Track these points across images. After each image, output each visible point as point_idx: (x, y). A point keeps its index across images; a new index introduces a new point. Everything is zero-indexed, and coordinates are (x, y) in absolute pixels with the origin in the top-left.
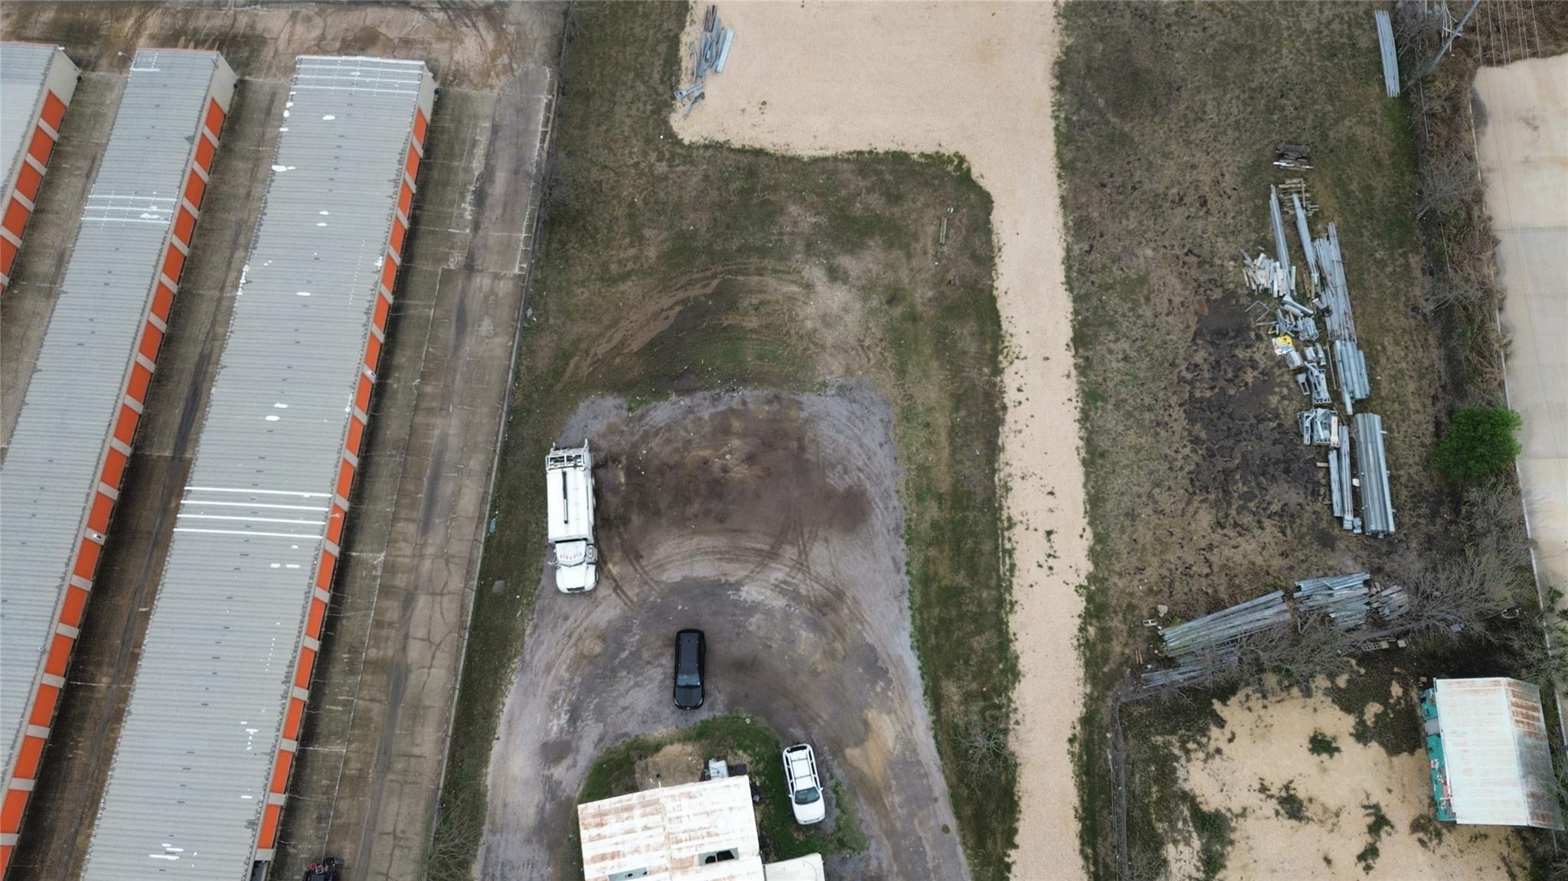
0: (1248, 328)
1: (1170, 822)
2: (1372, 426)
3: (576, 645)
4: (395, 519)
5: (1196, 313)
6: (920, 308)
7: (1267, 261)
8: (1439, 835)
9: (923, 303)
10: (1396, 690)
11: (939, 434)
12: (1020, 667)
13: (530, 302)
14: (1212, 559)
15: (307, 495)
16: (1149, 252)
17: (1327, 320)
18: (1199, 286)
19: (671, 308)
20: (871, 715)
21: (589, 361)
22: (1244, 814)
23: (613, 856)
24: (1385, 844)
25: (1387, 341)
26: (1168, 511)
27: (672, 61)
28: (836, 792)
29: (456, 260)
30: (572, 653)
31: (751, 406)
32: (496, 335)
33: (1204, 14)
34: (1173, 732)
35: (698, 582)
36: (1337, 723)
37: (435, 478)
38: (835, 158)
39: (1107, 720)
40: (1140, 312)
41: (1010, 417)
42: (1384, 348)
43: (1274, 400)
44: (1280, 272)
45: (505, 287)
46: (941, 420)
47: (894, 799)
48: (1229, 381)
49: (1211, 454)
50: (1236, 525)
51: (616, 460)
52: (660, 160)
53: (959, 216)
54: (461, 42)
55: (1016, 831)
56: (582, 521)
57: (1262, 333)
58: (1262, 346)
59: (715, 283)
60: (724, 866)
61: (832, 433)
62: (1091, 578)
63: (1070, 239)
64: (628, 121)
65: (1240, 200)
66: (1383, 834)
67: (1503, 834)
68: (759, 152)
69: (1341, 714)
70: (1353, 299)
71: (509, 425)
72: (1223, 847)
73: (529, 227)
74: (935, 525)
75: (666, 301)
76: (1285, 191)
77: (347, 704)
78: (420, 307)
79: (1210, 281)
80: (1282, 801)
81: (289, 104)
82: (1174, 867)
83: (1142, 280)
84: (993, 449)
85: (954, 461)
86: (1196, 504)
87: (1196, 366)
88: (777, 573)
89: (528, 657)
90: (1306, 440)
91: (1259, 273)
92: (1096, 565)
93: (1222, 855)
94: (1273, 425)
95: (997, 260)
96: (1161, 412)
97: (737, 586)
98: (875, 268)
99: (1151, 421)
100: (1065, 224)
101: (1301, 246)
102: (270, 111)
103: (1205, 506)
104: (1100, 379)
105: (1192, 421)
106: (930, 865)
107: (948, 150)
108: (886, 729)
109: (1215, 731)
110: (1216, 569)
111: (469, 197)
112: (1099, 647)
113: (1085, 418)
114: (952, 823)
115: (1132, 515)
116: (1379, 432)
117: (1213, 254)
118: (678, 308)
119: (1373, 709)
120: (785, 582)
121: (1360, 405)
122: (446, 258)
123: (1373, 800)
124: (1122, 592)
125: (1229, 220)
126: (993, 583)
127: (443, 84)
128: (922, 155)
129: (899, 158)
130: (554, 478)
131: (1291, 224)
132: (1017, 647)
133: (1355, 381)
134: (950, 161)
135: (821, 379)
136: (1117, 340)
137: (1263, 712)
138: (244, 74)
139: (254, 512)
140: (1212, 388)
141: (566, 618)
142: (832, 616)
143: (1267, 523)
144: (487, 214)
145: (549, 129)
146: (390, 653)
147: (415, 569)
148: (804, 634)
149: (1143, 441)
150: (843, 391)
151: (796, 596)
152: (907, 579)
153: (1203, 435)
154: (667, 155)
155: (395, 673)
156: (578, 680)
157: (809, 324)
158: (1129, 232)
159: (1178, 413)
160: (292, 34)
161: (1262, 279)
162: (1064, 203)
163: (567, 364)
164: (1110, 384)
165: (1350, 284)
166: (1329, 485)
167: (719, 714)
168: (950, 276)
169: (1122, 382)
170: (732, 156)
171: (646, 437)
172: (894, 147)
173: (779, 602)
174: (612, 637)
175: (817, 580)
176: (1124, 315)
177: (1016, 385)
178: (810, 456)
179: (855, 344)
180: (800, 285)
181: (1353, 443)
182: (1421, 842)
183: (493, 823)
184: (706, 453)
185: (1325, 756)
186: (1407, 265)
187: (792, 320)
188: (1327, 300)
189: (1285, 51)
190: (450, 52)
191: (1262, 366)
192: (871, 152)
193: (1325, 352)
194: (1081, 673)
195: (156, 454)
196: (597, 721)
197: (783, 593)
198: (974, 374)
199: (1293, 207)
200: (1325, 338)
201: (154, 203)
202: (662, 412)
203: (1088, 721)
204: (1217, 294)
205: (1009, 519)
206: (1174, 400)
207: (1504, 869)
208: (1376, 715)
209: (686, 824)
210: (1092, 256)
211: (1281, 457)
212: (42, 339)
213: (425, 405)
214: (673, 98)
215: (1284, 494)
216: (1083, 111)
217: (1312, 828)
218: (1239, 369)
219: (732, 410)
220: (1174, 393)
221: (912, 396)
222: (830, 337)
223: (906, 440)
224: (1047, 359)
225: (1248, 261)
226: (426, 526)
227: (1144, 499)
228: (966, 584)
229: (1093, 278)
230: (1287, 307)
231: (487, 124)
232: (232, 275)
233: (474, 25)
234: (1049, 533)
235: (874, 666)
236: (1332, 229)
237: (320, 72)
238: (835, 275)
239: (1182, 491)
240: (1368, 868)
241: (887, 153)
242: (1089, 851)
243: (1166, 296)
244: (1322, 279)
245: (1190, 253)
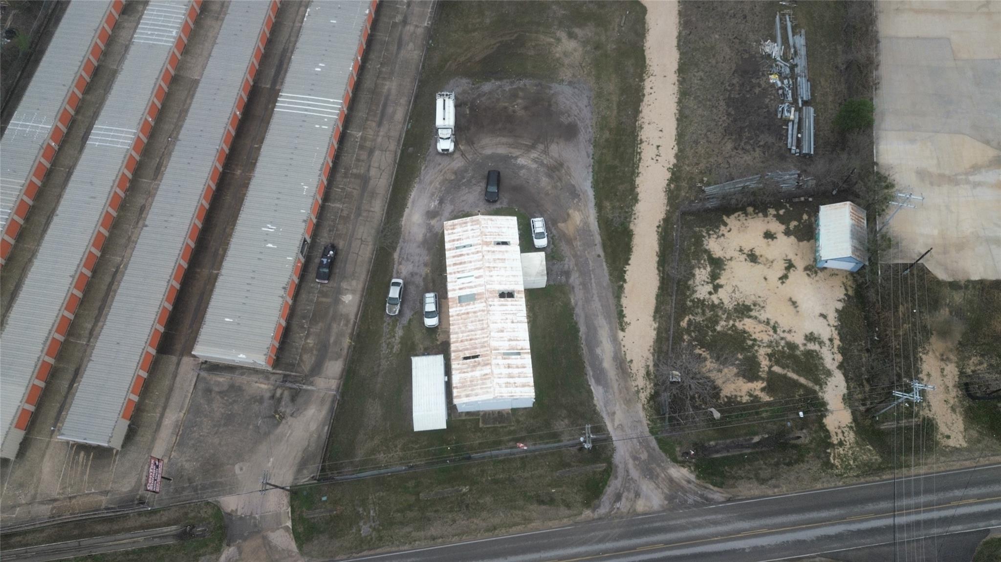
0: (759, 71)
1: (698, 260)
2: (810, 113)
3: (443, 175)
4: (367, 119)
5: (736, 63)
6: (609, 52)
7: (771, 43)
8: (816, 273)
9: (611, 50)
10: (805, 217)
11: (613, 104)
12: (639, 198)
13: (431, 37)
14: (730, 162)
15: (332, 100)
16: (717, 36)
17: (796, 69)
18: (739, 52)
19: (495, 44)
20: (571, 211)
21: (456, 63)
22: (731, 259)
23: (458, 240)
24: (792, 274)
25: (822, 80)
26: (713, 142)
28: (552, 238)
29: (398, 18)
30: (441, 178)
31: (528, 87)
32: (415, 50)
34: (703, 227)
35: (499, 155)
36: (777, 227)
37: (385, 106)
39: (675, 221)
40: (710, 60)
41: (646, 99)
42: (820, 82)
43: (767, 101)
44: (776, 48)
45: (420, 31)
46: (615, 98)
47: (578, 244)
48: (748, 91)
49: (735, 120)
50: (743, 149)
51: (466, 104)
53: (631, 15)
55: (629, 259)
56: (451, 121)
57: (765, 73)
58: (764, 79)
59: (516, 35)
60: (504, 247)
61: (564, 100)
62: (674, 165)
63: (681, 28)
65: (762, 17)
66: (791, 270)
67: (845, 275)
69: (780, 224)
70: (809, 62)
71: (419, 87)
72: (720, 271)
73: (433, 8)
74: (607, 140)
75: (493, 41)
76: (784, 14)
77: (342, 189)
78: (381, 36)
79: (744, 50)
80: (748, 255)
82: (697, 277)
83: (712, 48)
84: (637, 112)
85: (618, 115)
86: (726, 140)
87: (733, 84)
88: (534, 154)
89: (422, 178)
90: (779, 116)
91: (767, 47)
92: (678, 161)
93: (719, 274)
94: (765, 110)
95: (647, 35)
96: (715, 101)
97: (516, 158)
98: (590, 35)
99: (710, 105)
100: (680, 22)
101: (788, 38)
103: (730, 140)
104: (689, 87)
105: (728, 106)
106: (591, 269)
108: (577, 217)
109: (722, 228)
110: (731, 165)
112: (675, 193)
113: (680, 102)
114: (602, 254)
115: (696, 142)
116: (812, 115)
117: (747, 39)
118: (498, 45)
119: (793, 224)
120: (538, 158)
121: (805, 103)
122: (395, 17)
123: (789, 258)
124: (688, 172)
125: (756, 25)
126: (631, 165)
130: (439, 102)
131: (784, 28)
132: (638, 190)
133: (805, 92)
135: (561, 78)
136: (698, 72)
137: (745, 222)
139: (309, 105)
140: (739, 94)
141: (440, 164)
142: (557, 173)
143: (757, 149)
146: (362, 172)
147: (375, 140)
148: (544, 179)
149: (705, 113)
150: (570, 83)
151: (542, 164)
152: (592, 161)
153: (733, 113)
155: (365, 180)
156: (443, 188)
157: (557, 55)
158: (709, 27)
159: (722, 103)
161: (767, 50)
162: (680, 13)
163: (446, 63)
164: (693, 89)
165: (808, 55)
166: (787, 136)
167: (504, 206)
168: (624, 40)
169: (699, 88)
171: (479, 96)
173: (534, 166)
174: (459, 174)
175: (552, 158)
176: (702, 61)
177: (650, 86)
178: (554, 108)
179: (578, 64)
180: (555, 39)
181: (800, 119)
182: (808, 275)
183: (404, 239)
184: (506, 104)
185: (770, 240)
186: (836, 49)
187: (549, 52)
188: (797, 61)
191: (763, 86)
193: (793, 82)
194: (666, 201)
195: (263, 86)
196: (451, 204)
197: (536, 162)
198: (631, 80)
199: (786, 21)
200: (793, 76)
202: (487, 87)
203: (666, 220)
204: (746, 56)
205: (641, 140)
206: (721, 98)
207: (843, 287)
208: (795, 226)
209: (489, 230)
210: (691, 36)
211: (767, 123)
212: (216, 38)
213: (383, 75)
215: (766, 138)
217: (760, 266)
218: (753, 87)
219: (520, 88)
220: (722, 95)
221: (602, 87)
222: (567, 61)
223: (597, 105)
224: (665, 76)
226: (380, 124)
227: (703, 136)
228: (618, 164)
229: (690, 45)
230: (778, 62)
232: (299, 18)
234: (658, 146)
235: (574, 193)
236: (803, 31)
238: (571, 36)
239: (720, 134)
240: (783, 283)
242: (661, 269)
243: (723, 54)
244: (796, 52)
245: (736, 38)
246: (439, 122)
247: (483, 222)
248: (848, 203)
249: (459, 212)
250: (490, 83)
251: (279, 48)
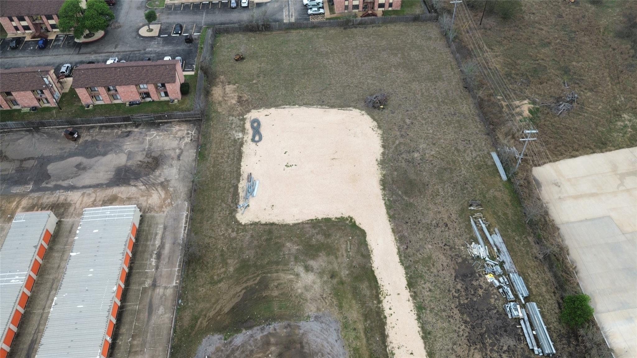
0: (475, 272)
2: (533, 307)
5: (453, 268)
6: (344, 279)
7: (475, 245)
9: (345, 277)
11: (360, 333)
13: (180, 297)
16: (430, 246)
17: (504, 265)
18: (452, 258)
19: (241, 291)
21: (206, 319)
25: (529, 271)
26: (461, 355)
27: (236, 194)
29: (148, 283)
31: (278, 331)
32: (165, 313)
33: (431, 159)
38: (303, 223)
40: (432, 270)
41: (388, 321)
42: (529, 275)
43: (492, 301)
44: (481, 249)
45: (169, 292)
46: (360, 326)
48: (473, 295)
49: (473, 328)
52: (233, 232)
53: (354, 240)
54: (151, 196)
57: (481, 273)
58: (482, 279)
59: (258, 278)
61: (315, 338)
63: (398, 245)
64: (219, 218)
65: (460, 223)
68: (273, 224)
70: (512, 257)
73: (180, 265)
75: (238, 289)
76: (476, 218)
78: (132, 305)
79: (456, 255)
81: (79, 228)
83: (430, 258)
84: (384, 337)
85: (369, 344)
86: (472, 351)
87: (459, 290)
90: (510, 317)
91: (474, 250)
94: (495, 311)
95: (371, 256)
96: (449, 311)
98: (324, 264)
99: (446, 316)
100: (395, 239)
101: (487, 238)
102: (71, 231)
103: (476, 351)
104: (422, 300)
105: (462, 314)
107: (346, 215)
111: (154, 256)
113: (419, 318)
116: (537, 310)
117: (455, 244)
118: (244, 291)
121: (527, 299)
122: (144, 283)
125: (458, 231)
127: (144, 212)
128: (336, 218)
129: (327, 220)
131: (481, 230)
133: (522, 289)
134: (347, 219)
135: (307, 314)
136: (425, 283)
138: (61, 218)
140: (467, 299)
144: (162, 262)
145: (187, 225)
149: (444, 325)
150: (317, 318)
153: (468, 319)
154: (236, 229)
157: (299, 291)
158: (421, 239)
159: (456, 311)
160: (82, 201)
161: (475, 252)
162: (393, 231)
163: (197, 322)
164: (426, 302)
165: (509, 250)
166: (524, 335)
168: (354, 264)
169: (431, 300)
170: (262, 227)
171: (233, 351)
172: (325, 217)
176: (426, 273)
177: (388, 307)
178: (306, 350)
179: (319, 297)
180: (294, 275)
181: (528, 316)
184: (260, 355)
186: (528, 241)
187: (292, 290)
188: (502, 258)
189: (462, 169)
190: (147, 200)
191: (484, 287)
192: (316, 219)
193: (507, 278)
198: (370, 304)
199: (480, 224)
200: (506, 273)
201: (17, 275)
202: (239, 339)
204: (460, 260)
206: (453, 306)
210: (409, 250)
211: (501, 325)
213: (134, 350)
214: (237, 208)
215: (507, 341)
216: (394, 196)
218: (476, 290)
219: (270, 333)
220: (452, 303)
221: (346, 317)
222: (309, 295)
223: (347, 337)
224: (399, 294)
225: (468, 246)
227: (451, 351)
229: (410, 259)
230: (488, 262)
231: (162, 226)
232: (49, 302)
233: (157, 190)
236: (497, 230)
237: (93, 214)
238: (308, 269)
239: (465, 345)
241: (322, 219)
243: (440, 263)
244: (498, 250)
245: (445, 245)
250: (242, 334)
251: (27, 339)
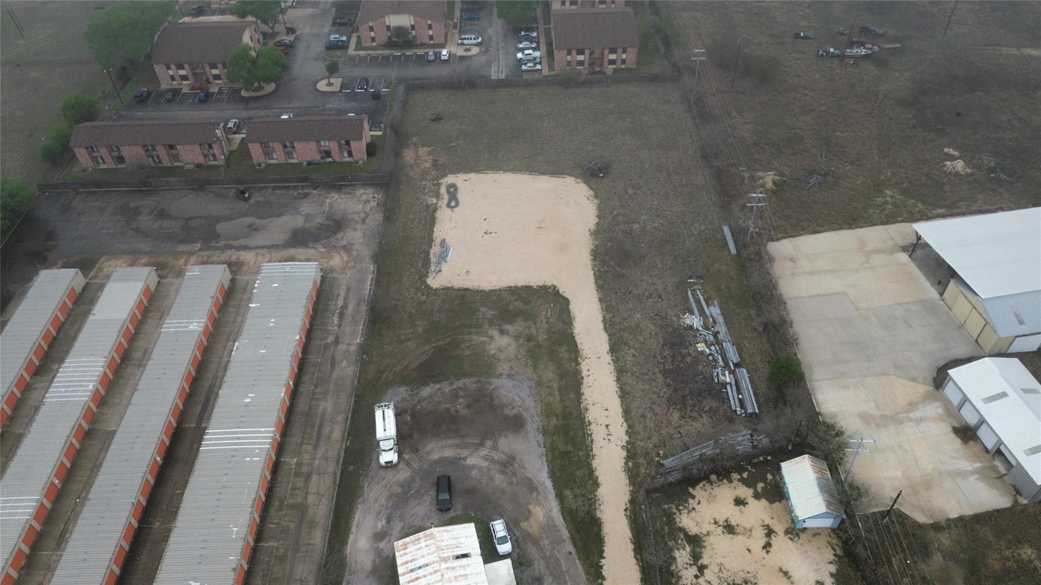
0: (686, 341)
1: (675, 540)
2: (743, 373)
3: (389, 489)
4: (302, 444)
5: (662, 337)
6: (541, 342)
7: (689, 316)
8: (798, 535)
9: (542, 341)
10: (769, 477)
11: (554, 391)
12: (599, 481)
13: (364, 353)
14: (681, 431)
15: (263, 430)
16: (639, 316)
17: (719, 336)
19: (429, 350)
20: (531, 507)
21: (392, 373)
22: (708, 534)
23: (412, 561)
24: (775, 541)
25: (746, 342)
26: (659, 413)
27: (427, 262)
28: (516, 541)
29: (330, 339)
30: (387, 493)
31: (468, 385)
32: (349, 367)
33: (652, 231)
34: (672, 503)
35: (446, 459)
36: (745, 492)
37: (321, 426)
38: (500, 290)
39: (641, 500)
40: (638, 338)
41: (585, 381)
42: (745, 345)
43: (700, 368)
44: (695, 319)
45: (353, 348)
46: (555, 385)
47: (545, 543)
48: (680, 361)
49: (676, 390)
50: (690, 417)
51: (405, 411)
52: (422, 295)
53: (555, 308)
54: (333, 259)
55: (603, 551)
56: (392, 431)
57: (692, 343)
58: (692, 348)
59: (449, 339)
60: (464, 561)
61: (506, 393)
62: (628, 443)
63: (604, 313)
64: (408, 282)
65: (675, 295)
66: (773, 537)
67: (827, 533)
68: (467, 290)
69: (747, 489)
70: (728, 328)
71: (356, 402)
72: (701, 549)
73: (364, 324)
74: (555, 427)
75: (427, 348)
76: (694, 290)
77: (277, 524)
78: (314, 358)
79: (667, 325)
80: (725, 527)
81: (258, 282)
82: (679, 560)
83: (637, 326)
84: (579, 394)
85: (562, 401)
86: (671, 410)
87: (665, 357)
88: (484, 452)
89: (366, 496)
90: (716, 380)
91: (687, 320)
92: (630, 437)
93: (701, 553)
94: (701, 377)
95: (573, 322)
96: (652, 375)
97: (465, 458)
98: (520, 329)
99: (648, 379)
100: (602, 308)
101: (704, 310)
102: (248, 288)
103: (675, 410)
104: (624, 365)
105: (666, 378)
106: (564, 570)
107: (549, 284)
108: (539, 513)
109: (691, 501)
110: (683, 435)
111: (336, 315)
112: (635, 471)
113: (618, 380)
114: (573, 550)
115: (643, 416)
116: (746, 375)
117: (667, 314)
118: (432, 350)
119: (760, 486)
120: (487, 455)
121: (737, 365)
122: (326, 338)
123: (766, 523)
124: (643, 447)
125: (672, 302)
126: (584, 448)
127: (325, 273)
128: (538, 286)
129: (528, 288)
130: (378, 414)
131: (698, 302)
132: (597, 473)
133: (733, 355)
134: (550, 287)
135: (499, 372)
136: (629, 350)
137: (711, 491)
138: (234, 276)
139: (239, 438)
140: (673, 365)
141: (384, 478)
142: (510, 468)
143: (704, 415)
144: (345, 321)
145: (373, 287)
146: (299, 500)
147: (311, 464)
148: (497, 476)
149: (645, 387)
150: (509, 376)
151: (493, 461)
152: (544, 449)
153: (671, 383)
154: (426, 293)
155: (301, 510)
156: (390, 504)
157: (493, 352)
158: (629, 309)
159: (659, 375)
160: (256, 260)
161: (688, 322)
162: (600, 300)
163: (382, 375)
164: (628, 366)
165: (726, 323)
166: (729, 398)
167: (458, 513)
168: (553, 330)
169: (633, 365)
170: (454, 292)
171: (419, 402)
172: (525, 284)
173: (485, 464)
174: (406, 485)
175: (502, 453)
176: (631, 340)
177: (586, 369)
178: (496, 403)
179: (513, 358)
180: (488, 337)
181: (737, 382)
182: (791, 539)
183: (350, 570)
184: (448, 406)
185: (742, 507)
186: (749, 314)
187: (484, 350)
188: (717, 328)
189: (687, 242)
190: (328, 262)
191: (693, 355)
192: (515, 287)
193: (720, 348)
194: (627, 481)
195: (187, 426)
196: (401, 521)
197: (487, 460)
198: (567, 366)
199: (698, 295)
200: (718, 343)
201: (196, 322)
202: (426, 391)
203: (632, 501)
204: (670, 330)
205: (589, 422)
206: (656, 370)
207: (830, 547)
208: (762, 488)
209: (446, 543)
210: (615, 318)
211: (706, 389)
212: (137, 385)
213: (317, 397)
214: (428, 272)
215: (709, 403)
216: (605, 267)
217: (740, 537)
218: (684, 357)
219: (459, 388)
220: (657, 368)
221: (541, 376)
222: (502, 356)
223: (540, 393)
224: (599, 358)
225: (682, 316)
226: (316, 446)
227: (648, 409)
228: (571, 450)
229: (615, 327)
230: (701, 332)
231: (345, 288)
233: (338, 252)
234: (607, 426)
235: (531, 486)
236: (716, 302)
237: (271, 269)
238: (502, 332)
239: (665, 405)
240: (768, 552)
241: (522, 286)
242: (639, 557)
243: (649, 331)
244: (714, 321)
245: (656, 315)
246: (380, 434)
247: (438, 535)
248: (806, 456)
249: (410, 528)
250: (429, 387)
251: (206, 384)
